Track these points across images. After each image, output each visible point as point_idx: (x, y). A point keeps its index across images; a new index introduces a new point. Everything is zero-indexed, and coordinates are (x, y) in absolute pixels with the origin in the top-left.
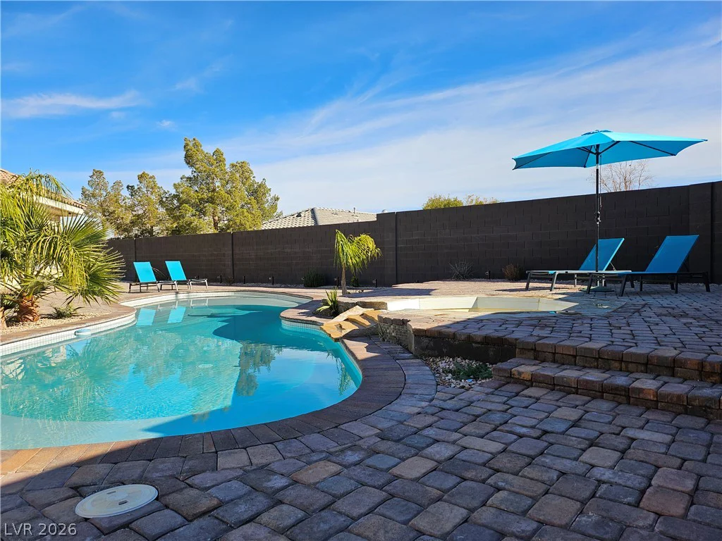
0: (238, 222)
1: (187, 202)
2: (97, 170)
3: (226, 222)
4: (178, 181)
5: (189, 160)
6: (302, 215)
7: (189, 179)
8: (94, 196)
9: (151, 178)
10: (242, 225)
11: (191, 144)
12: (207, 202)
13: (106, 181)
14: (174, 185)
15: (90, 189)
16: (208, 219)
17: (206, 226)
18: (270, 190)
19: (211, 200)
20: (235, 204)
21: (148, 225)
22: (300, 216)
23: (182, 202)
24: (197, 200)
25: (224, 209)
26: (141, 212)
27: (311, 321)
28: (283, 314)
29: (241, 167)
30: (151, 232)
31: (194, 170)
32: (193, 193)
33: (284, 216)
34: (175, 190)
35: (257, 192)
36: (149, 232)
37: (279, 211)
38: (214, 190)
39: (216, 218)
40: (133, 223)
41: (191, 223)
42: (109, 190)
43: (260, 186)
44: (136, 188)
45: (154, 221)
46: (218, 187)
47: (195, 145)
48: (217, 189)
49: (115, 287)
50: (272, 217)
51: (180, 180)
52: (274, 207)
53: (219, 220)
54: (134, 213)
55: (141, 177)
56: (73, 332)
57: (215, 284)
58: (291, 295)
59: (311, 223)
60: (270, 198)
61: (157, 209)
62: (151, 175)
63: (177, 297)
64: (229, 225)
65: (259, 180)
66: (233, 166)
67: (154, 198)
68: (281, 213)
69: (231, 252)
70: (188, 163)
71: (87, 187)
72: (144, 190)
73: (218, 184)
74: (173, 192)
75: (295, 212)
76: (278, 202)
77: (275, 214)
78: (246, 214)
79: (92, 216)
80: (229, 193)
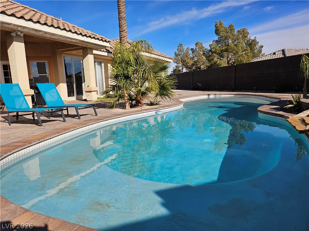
0: (239, 60)
1: (215, 52)
2: (180, 44)
3: (234, 61)
4: (211, 43)
5: (217, 32)
6: (276, 53)
7: (217, 41)
8: (179, 55)
9: (201, 44)
10: (241, 61)
11: (218, 24)
12: (224, 52)
13: (183, 48)
14: (210, 45)
15: (178, 52)
16: (225, 60)
17: (223, 63)
18: (258, 42)
19: (226, 50)
20: (238, 50)
21: (199, 65)
22: (275, 54)
23: (213, 53)
24: (220, 51)
25: (233, 54)
26: (196, 60)
27: (279, 114)
28: (259, 109)
29: (243, 31)
30: (200, 68)
31: (219, 36)
32: (218, 48)
33: (265, 55)
34: (210, 47)
35: (252, 44)
36: (199, 68)
37: (262, 53)
38: (228, 45)
39: (229, 59)
40: (193, 65)
41: (217, 62)
42: (185, 51)
43: (253, 41)
44: (194, 49)
45: (201, 63)
46: (230, 43)
47: (220, 24)
48: (230, 44)
49: (172, 92)
50: (259, 56)
51: (212, 42)
52: (260, 51)
53: (230, 60)
54: (193, 61)
55: (196, 44)
56: (155, 112)
57: (225, 91)
58: (266, 97)
59: (282, 56)
60: (258, 47)
61: (203, 58)
62: (200, 43)
63: (209, 96)
64: (235, 61)
65: (252, 38)
66: (239, 31)
67: (202, 53)
68: (264, 54)
69: (234, 75)
70: (216, 33)
71: (177, 51)
72: (198, 50)
73: (230, 42)
74: (209, 48)
75: (272, 52)
76: (263, 49)
77: (261, 55)
78: (244, 55)
79: (178, 64)
80: (236, 45)
